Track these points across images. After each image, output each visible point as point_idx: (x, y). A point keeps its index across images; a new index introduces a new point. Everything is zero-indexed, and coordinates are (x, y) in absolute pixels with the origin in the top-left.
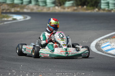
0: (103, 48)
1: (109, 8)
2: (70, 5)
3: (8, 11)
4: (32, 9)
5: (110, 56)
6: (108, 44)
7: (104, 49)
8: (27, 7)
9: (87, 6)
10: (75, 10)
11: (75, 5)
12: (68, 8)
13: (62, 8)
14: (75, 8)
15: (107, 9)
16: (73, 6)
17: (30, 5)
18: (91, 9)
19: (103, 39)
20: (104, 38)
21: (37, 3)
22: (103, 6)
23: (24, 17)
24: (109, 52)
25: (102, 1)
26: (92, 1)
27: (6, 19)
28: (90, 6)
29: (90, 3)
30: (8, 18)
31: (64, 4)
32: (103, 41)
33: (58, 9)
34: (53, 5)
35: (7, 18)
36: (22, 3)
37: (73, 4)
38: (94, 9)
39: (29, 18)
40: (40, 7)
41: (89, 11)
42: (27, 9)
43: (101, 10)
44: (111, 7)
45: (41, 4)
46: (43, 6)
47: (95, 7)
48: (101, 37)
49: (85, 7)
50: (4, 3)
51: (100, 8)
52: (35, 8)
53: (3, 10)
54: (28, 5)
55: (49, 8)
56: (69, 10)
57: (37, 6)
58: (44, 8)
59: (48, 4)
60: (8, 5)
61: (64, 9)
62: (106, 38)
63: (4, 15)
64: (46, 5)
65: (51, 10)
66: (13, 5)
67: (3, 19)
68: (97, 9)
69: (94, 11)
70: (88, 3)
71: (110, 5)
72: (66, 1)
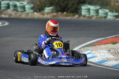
1: (89, 14)
2: (50, 11)
4: (10, 15)
8: (5, 12)
9: (67, 12)
10: (54, 16)
11: (54, 11)
12: (48, 14)
13: (41, 14)
14: (55, 14)
15: (87, 15)
16: (52, 11)
17: (8, 10)
19: (83, 47)
21: (16, 9)
22: (84, 13)
25: (83, 7)
26: (72, 8)
28: (70, 13)
29: (71, 9)
31: (43, 9)
32: (83, 49)
33: (37, 15)
34: (32, 11)
37: (52, 9)
38: (74, 15)
39: (7, 24)
40: (19, 13)
42: (5, 15)
44: (92, 13)
45: (19, 9)
46: (22, 12)
47: (75, 14)
48: (82, 44)
49: (65, 13)
51: (80, 15)
52: (13, 13)
54: (6, 11)
55: (28, 14)
56: (48, 16)
57: (15, 12)
58: (22, 14)
59: (26, 9)
61: (43, 15)
64: (25, 10)
65: (30, 16)
68: (77, 16)
69: (74, 17)
70: (68, 9)
71: (91, 11)
72: (45, 6)
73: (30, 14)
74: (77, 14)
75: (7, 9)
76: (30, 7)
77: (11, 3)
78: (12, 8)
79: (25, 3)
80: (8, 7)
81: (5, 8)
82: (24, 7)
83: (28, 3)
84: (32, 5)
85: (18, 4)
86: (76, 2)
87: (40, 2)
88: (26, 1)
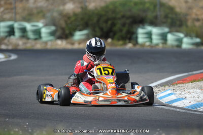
0: (161, 98)
1: (151, 41)
2: (83, 37)
6: (169, 92)
7: (164, 101)
8: (6, 41)
9: (113, 38)
12: (80, 42)
13: (68, 43)
15: (148, 44)
17: (12, 37)
20: (158, 85)
21: (25, 34)
22: (141, 39)
23: (5, 55)
25: (140, 31)
26: (121, 31)
28: (119, 40)
29: (119, 34)
31: (72, 35)
32: (157, 89)
33: (61, 44)
34: (51, 38)
37: (87, 35)
38: (125, 44)
39: (14, 57)
40: (30, 41)
42: (6, 44)
43: (138, 45)
44: (156, 39)
45: (31, 35)
46: (36, 39)
47: (127, 41)
49: (109, 40)
51: (136, 43)
52: (20, 43)
54: (8, 38)
55: (46, 43)
56: (81, 47)
57: (24, 40)
58: (36, 43)
59: (43, 35)
61: (73, 44)
62: (162, 85)
64: (40, 37)
65: (49, 46)
70: (115, 34)
71: (154, 37)
72: (75, 30)
73: (49, 43)
74: (130, 42)
75: (10, 35)
76: (48, 31)
77: (16, 25)
78: (18, 34)
79: (40, 25)
80: (11, 32)
81: (6, 34)
82: (38, 33)
83: (46, 25)
84: (53, 28)
85: (28, 26)
86: (128, 21)
87: (66, 22)
88: (42, 21)
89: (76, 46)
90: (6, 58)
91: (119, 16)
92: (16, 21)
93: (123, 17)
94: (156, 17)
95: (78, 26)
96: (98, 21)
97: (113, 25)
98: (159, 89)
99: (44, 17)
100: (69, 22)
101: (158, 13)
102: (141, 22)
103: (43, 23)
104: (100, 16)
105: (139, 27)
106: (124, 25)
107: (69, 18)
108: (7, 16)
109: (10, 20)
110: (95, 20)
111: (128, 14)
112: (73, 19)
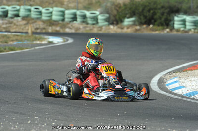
0: (168, 85)
1: (185, 27)
2: (131, 23)
3: (44, 31)
4: (78, 29)
5: (177, 97)
6: (176, 79)
7: (170, 87)
8: (70, 25)
9: (154, 24)
10: (137, 30)
11: (137, 23)
12: (128, 27)
13: (119, 27)
14: (138, 27)
15: (182, 29)
16: (134, 24)
17: (75, 22)
18: (160, 30)
19: (170, 73)
20: (172, 72)
21: (85, 20)
22: (176, 26)
23: (64, 39)
24: (176, 91)
25: (176, 18)
26: (160, 18)
27: (38, 42)
28: (159, 25)
29: (159, 21)
30: (42, 41)
31: (122, 21)
32: (169, 76)
33: (113, 29)
34: (107, 23)
35: (40, 41)
36: (63, 20)
37: (134, 21)
38: (164, 29)
39: (70, 41)
40: (88, 25)
41: (157, 32)
42: (71, 28)
43: (174, 30)
44: (189, 26)
45: (90, 21)
46: (93, 24)
47: (165, 27)
48: (168, 69)
49: (151, 26)
50: (37, 18)
51: (172, 28)
52: (81, 27)
53: (37, 29)
54: (71, 23)
55: (101, 27)
56: (129, 31)
57: (84, 25)
58: (94, 27)
59: (99, 21)
60: (44, 22)
61: (122, 28)
62: (174, 72)
63: (37, 36)
64: (97, 23)
65: (104, 30)
66: (51, 23)
67: (35, 42)
68: (168, 30)
69: (164, 31)
70: (155, 21)
71: (187, 23)
72: (125, 17)
73: (104, 27)
74: (167, 28)
75: (73, 21)
76: (104, 18)
77: (78, 13)
78: (79, 19)
79: (97, 13)
80: (74, 18)
81: (70, 20)
82: (95, 19)
83: (101, 13)
84: (107, 15)
85: (88, 14)
86: (167, 11)
87: (118, 11)
88: (99, 10)
89: (125, 30)
90: (65, 42)
91: (159, 7)
92: (78, 10)
93: (163, 7)
94: (189, 8)
95: (127, 14)
96: (143, 10)
97: (155, 14)
98: (170, 76)
99: (100, 6)
100: (120, 10)
101: (191, 5)
102: (177, 11)
103: (99, 11)
104: (144, 7)
105: (175, 15)
106: (163, 14)
107: (120, 8)
108: (72, 5)
109: (73, 9)
110: (140, 10)
111: (167, 5)
112: (123, 8)
